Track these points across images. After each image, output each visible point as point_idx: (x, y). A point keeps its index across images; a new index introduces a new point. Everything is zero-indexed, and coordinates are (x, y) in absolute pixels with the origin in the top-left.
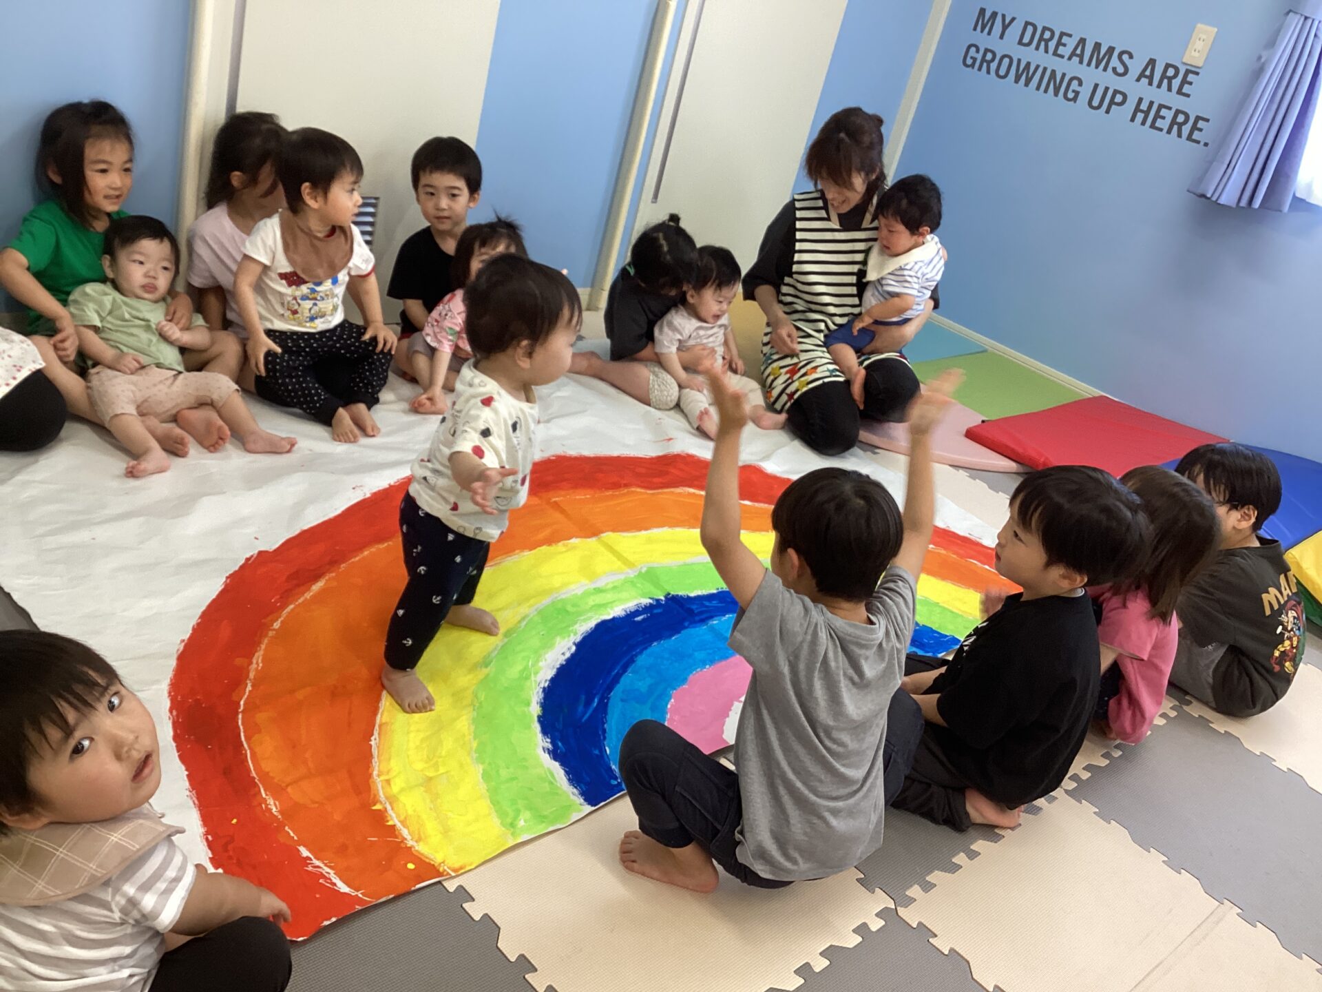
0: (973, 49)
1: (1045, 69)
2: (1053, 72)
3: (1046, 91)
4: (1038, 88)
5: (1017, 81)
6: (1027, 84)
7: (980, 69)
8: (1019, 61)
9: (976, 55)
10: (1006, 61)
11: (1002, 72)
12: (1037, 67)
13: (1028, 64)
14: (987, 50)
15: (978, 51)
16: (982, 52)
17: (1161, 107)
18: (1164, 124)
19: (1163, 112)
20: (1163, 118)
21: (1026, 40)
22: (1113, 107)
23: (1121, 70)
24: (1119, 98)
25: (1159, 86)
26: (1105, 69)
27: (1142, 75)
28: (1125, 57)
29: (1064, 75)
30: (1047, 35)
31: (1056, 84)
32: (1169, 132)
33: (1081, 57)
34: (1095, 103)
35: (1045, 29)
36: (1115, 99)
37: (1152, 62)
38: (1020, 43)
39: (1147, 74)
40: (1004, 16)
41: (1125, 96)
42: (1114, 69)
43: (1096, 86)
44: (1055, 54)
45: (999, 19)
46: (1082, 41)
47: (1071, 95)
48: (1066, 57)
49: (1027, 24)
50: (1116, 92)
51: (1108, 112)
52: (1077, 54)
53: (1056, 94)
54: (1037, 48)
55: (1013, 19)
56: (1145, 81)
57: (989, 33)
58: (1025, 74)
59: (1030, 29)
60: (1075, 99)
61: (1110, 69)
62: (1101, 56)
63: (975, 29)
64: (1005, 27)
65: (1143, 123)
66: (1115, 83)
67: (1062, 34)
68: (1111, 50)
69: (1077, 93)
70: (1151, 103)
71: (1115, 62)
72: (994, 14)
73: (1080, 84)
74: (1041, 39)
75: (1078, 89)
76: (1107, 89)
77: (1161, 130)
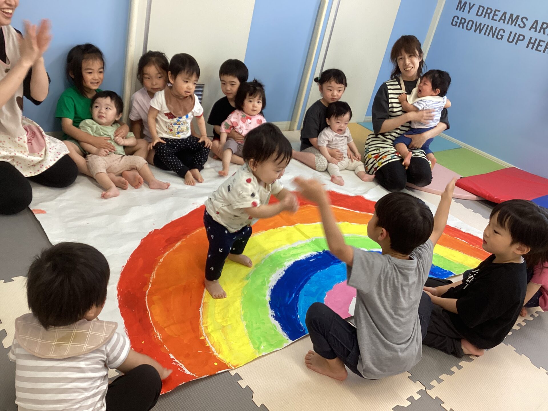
0: (456, 18)
1: (488, 26)
2: (492, 27)
3: (488, 35)
4: (485, 34)
5: (475, 31)
6: (480, 33)
7: (459, 27)
8: (476, 23)
9: (457, 21)
10: (471, 23)
11: (469, 28)
12: (485, 25)
13: (480, 24)
14: (462, 18)
15: (458, 19)
16: (460, 19)
17: (540, 41)
18: (541, 48)
19: (541, 43)
20: (541, 46)
21: (479, 13)
22: (519, 42)
23: (522, 25)
24: (521, 38)
25: (539, 32)
26: (515, 25)
27: (532, 27)
28: (524, 20)
29: (496, 28)
30: (489, 11)
31: (493, 32)
32: (544, 52)
33: (504, 20)
34: (511, 40)
35: (488, 9)
36: (520, 38)
37: (536, 22)
38: (477, 15)
39: (534, 26)
40: (470, 4)
41: (524, 37)
42: (519, 25)
43: (511, 33)
44: (493, 19)
45: (468, 5)
46: (505, 13)
47: (499, 37)
48: (498, 21)
49: (480, 6)
50: (520, 35)
51: (516, 43)
52: (503, 19)
53: (493, 36)
54: (485, 17)
55: (474, 5)
56: (533, 30)
57: (463, 11)
58: (479, 28)
59: (481, 9)
60: (501, 39)
61: (517, 25)
62: (513, 20)
63: (457, 9)
64: (470, 8)
65: (532, 48)
66: (519, 31)
67: (496, 11)
68: (518, 17)
69: (502, 36)
70: (536, 40)
71: (519, 22)
72: (466, 3)
73: (504, 32)
74: (486, 13)
75: (503, 34)
76: (516, 34)
77: (540, 51)
